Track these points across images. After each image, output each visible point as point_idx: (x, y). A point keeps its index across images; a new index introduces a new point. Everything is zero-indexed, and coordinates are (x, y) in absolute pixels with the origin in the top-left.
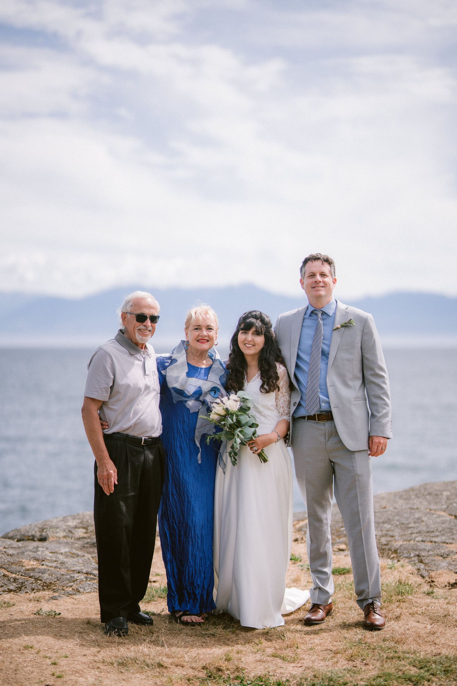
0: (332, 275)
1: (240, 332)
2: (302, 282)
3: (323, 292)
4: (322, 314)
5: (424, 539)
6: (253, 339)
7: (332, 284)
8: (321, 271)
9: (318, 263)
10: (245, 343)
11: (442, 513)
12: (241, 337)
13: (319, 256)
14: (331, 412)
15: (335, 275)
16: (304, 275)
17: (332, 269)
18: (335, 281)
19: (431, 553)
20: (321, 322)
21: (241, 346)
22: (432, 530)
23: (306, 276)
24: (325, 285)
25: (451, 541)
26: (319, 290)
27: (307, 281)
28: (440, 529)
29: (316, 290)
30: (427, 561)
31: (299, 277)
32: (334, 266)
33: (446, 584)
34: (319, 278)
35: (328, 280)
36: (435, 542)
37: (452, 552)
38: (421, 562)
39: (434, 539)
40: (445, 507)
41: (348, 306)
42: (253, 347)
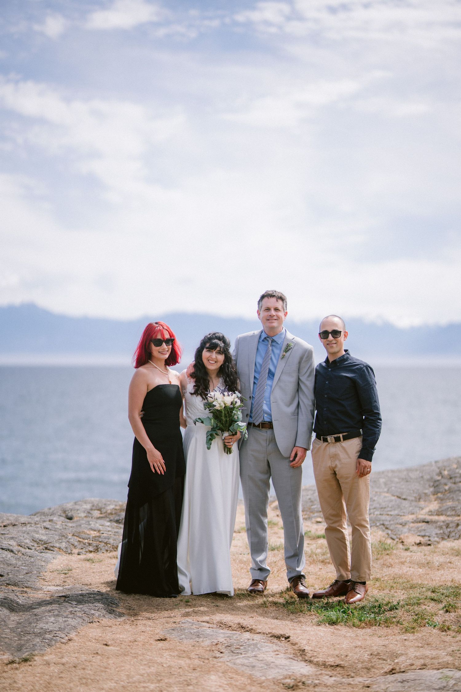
0: (284, 310)
1: (205, 350)
2: (259, 313)
3: (275, 324)
4: (272, 342)
5: (382, 513)
6: (216, 357)
7: (283, 317)
8: (275, 307)
9: (273, 300)
10: (208, 359)
11: (387, 495)
12: (205, 354)
13: (274, 294)
14: (272, 422)
15: (286, 310)
16: (261, 308)
17: (285, 305)
18: (286, 314)
19: (392, 522)
20: (270, 348)
21: (205, 361)
22: (384, 506)
23: (262, 309)
24: (278, 318)
25: (402, 514)
26: (273, 322)
27: (263, 314)
28: (390, 506)
29: (269, 323)
30: (391, 528)
31: (257, 309)
32: (286, 302)
33: (413, 543)
34: (273, 312)
35: (281, 314)
36: (391, 515)
37: (408, 521)
38: (387, 528)
39: (390, 513)
40: (386, 490)
41: (294, 336)
42: (216, 363)
